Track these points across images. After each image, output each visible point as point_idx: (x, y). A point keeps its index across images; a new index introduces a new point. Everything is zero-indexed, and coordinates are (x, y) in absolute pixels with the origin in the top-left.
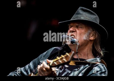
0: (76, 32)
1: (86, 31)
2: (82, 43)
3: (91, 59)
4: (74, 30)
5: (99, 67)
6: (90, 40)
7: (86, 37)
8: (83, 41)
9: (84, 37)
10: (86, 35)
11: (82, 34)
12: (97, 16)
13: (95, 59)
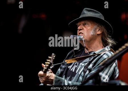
0: (83, 30)
1: (92, 28)
2: (90, 38)
3: (99, 50)
4: (82, 28)
5: (107, 55)
6: (98, 34)
7: (93, 33)
8: (91, 36)
9: (92, 33)
10: (93, 31)
11: (89, 31)
12: (100, 14)
13: (104, 49)
